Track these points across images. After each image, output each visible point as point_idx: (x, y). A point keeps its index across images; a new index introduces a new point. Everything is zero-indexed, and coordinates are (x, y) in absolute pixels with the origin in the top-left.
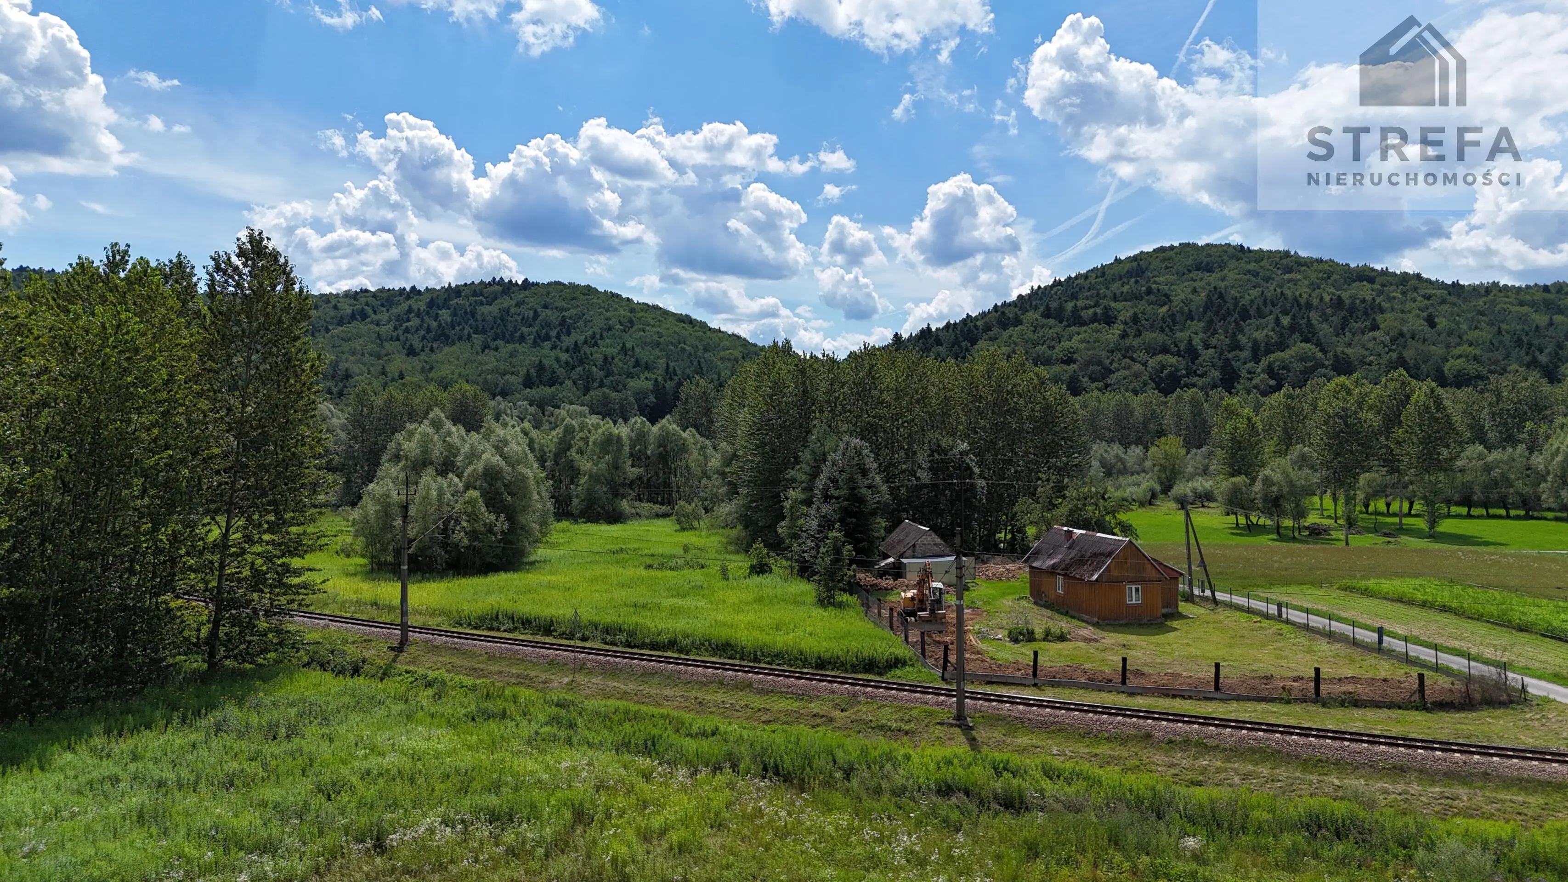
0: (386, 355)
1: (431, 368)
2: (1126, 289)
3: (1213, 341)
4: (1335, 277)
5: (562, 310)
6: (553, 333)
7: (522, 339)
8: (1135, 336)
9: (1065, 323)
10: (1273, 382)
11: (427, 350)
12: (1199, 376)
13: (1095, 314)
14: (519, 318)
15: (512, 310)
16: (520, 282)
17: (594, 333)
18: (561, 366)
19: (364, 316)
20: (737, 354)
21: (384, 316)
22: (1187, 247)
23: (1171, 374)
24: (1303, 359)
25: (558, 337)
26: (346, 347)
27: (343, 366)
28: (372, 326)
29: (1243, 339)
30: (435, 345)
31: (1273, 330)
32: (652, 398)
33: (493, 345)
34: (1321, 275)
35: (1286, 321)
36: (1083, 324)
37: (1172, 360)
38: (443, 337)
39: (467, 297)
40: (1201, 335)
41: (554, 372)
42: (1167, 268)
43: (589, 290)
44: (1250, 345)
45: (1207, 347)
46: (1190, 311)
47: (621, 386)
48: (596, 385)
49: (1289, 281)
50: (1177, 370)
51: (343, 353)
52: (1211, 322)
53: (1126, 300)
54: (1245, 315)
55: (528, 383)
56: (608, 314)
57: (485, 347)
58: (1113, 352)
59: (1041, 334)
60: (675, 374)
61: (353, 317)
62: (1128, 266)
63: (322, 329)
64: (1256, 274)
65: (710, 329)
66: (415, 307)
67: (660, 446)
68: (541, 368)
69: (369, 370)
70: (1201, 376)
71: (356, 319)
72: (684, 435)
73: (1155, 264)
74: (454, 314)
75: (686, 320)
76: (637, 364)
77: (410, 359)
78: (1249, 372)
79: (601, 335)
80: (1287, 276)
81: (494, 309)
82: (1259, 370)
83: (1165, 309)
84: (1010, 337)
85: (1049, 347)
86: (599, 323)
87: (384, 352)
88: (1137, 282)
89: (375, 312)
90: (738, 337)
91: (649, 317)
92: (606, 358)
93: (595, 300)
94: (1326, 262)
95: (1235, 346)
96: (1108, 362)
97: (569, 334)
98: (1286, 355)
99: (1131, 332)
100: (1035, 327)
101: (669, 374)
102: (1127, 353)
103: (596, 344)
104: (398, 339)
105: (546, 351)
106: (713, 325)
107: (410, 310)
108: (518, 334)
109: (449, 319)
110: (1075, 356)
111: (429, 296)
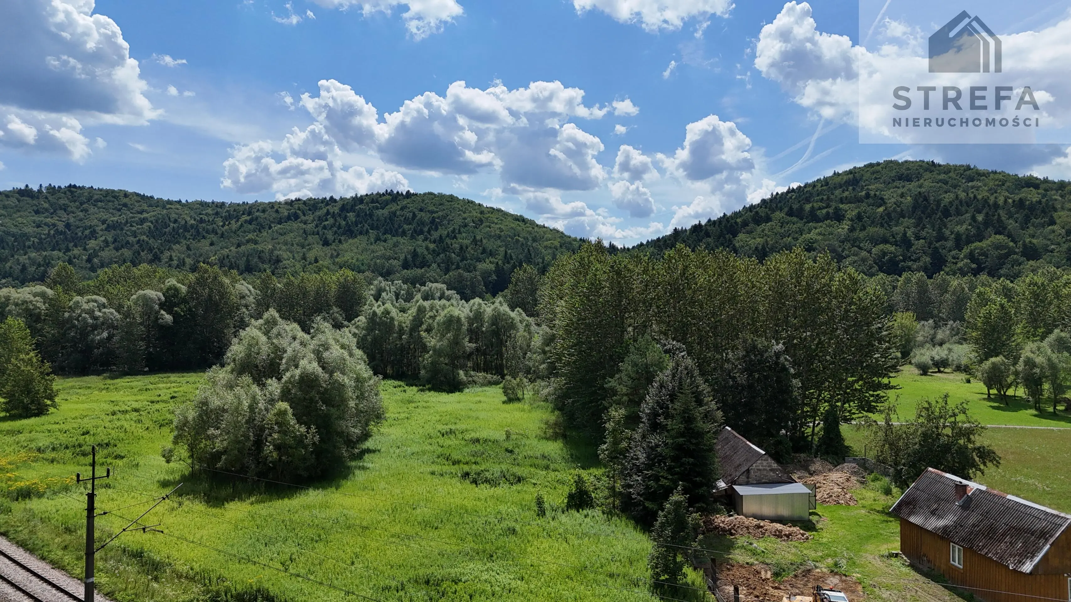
0: (309, 245)
1: (338, 255)
2: (846, 193)
3: (924, 234)
4: (1008, 184)
5: (432, 212)
6: (426, 229)
7: (404, 234)
8: (861, 230)
9: (805, 220)
10: (974, 266)
11: (337, 241)
12: (912, 260)
13: (828, 213)
14: (402, 219)
15: (398, 213)
16: (404, 193)
17: (454, 229)
18: (429, 253)
19: (296, 217)
20: (556, 243)
21: (310, 218)
22: (889, 164)
23: (890, 260)
24: (998, 247)
25: (429, 232)
26: (281, 239)
27: (276, 253)
28: (302, 225)
29: (947, 233)
30: (342, 238)
31: (970, 225)
32: (494, 277)
33: (383, 238)
34: (997, 183)
35: (980, 218)
36: (818, 220)
37: (893, 249)
38: (350, 232)
39: (367, 203)
40: (913, 229)
41: (424, 258)
42: (876, 178)
43: (452, 198)
44: (953, 236)
45: (918, 238)
46: (902, 210)
47: (472, 268)
48: (454, 267)
49: (972, 187)
50: (895, 257)
51: (279, 244)
52: (920, 219)
53: (851, 203)
54: (946, 213)
55: (406, 266)
56: (465, 215)
57: (378, 239)
58: (843, 242)
59: (786, 229)
60: (511, 258)
61: (289, 218)
62: (845, 178)
63: (267, 227)
64: (946, 183)
65: (537, 225)
66: (331, 211)
67: (493, 324)
68: (415, 254)
69: (293, 256)
70: (915, 261)
71: (291, 220)
72: (513, 314)
73: (867, 175)
74: (358, 216)
75: (521, 219)
76: (484, 251)
77: (325, 248)
78: (954, 258)
79: (459, 230)
80: (970, 184)
81: (385, 212)
82: (962, 256)
83: (881, 209)
84: (763, 231)
85: (793, 238)
86: (458, 221)
87: (307, 242)
88: (854, 189)
89: (304, 215)
90: (558, 231)
91: (493, 217)
92: (461, 248)
93: (456, 205)
94: (1000, 173)
95: (941, 237)
96: (840, 250)
97: (436, 229)
98: (984, 244)
99: (858, 226)
100: (782, 223)
101: (507, 258)
102: (855, 242)
103: (455, 237)
104: (318, 234)
105: (420, 243)
106: (540, 222)
107: (328, 213)
108: (400, 230)
109: (354, 219)
110: (814, 245)
111: (342, 203)
